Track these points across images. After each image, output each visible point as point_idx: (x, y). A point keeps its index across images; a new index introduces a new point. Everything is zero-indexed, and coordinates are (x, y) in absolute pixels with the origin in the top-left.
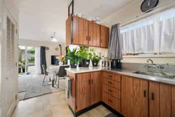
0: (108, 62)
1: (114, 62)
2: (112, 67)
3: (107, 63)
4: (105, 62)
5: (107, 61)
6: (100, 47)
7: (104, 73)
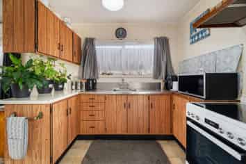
0: (81, 83)
1: (91, 82)
2: (88, 89)
3: (79, 84)
4: (76, 83)
5: (79, 81)
6: (73, 62)
7: (83, 97)
